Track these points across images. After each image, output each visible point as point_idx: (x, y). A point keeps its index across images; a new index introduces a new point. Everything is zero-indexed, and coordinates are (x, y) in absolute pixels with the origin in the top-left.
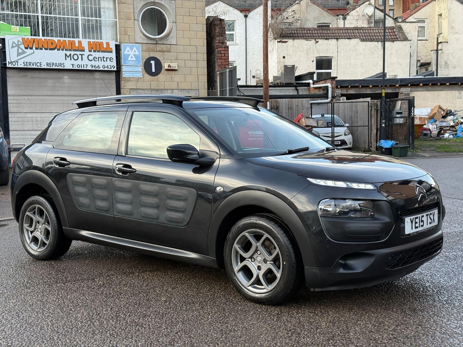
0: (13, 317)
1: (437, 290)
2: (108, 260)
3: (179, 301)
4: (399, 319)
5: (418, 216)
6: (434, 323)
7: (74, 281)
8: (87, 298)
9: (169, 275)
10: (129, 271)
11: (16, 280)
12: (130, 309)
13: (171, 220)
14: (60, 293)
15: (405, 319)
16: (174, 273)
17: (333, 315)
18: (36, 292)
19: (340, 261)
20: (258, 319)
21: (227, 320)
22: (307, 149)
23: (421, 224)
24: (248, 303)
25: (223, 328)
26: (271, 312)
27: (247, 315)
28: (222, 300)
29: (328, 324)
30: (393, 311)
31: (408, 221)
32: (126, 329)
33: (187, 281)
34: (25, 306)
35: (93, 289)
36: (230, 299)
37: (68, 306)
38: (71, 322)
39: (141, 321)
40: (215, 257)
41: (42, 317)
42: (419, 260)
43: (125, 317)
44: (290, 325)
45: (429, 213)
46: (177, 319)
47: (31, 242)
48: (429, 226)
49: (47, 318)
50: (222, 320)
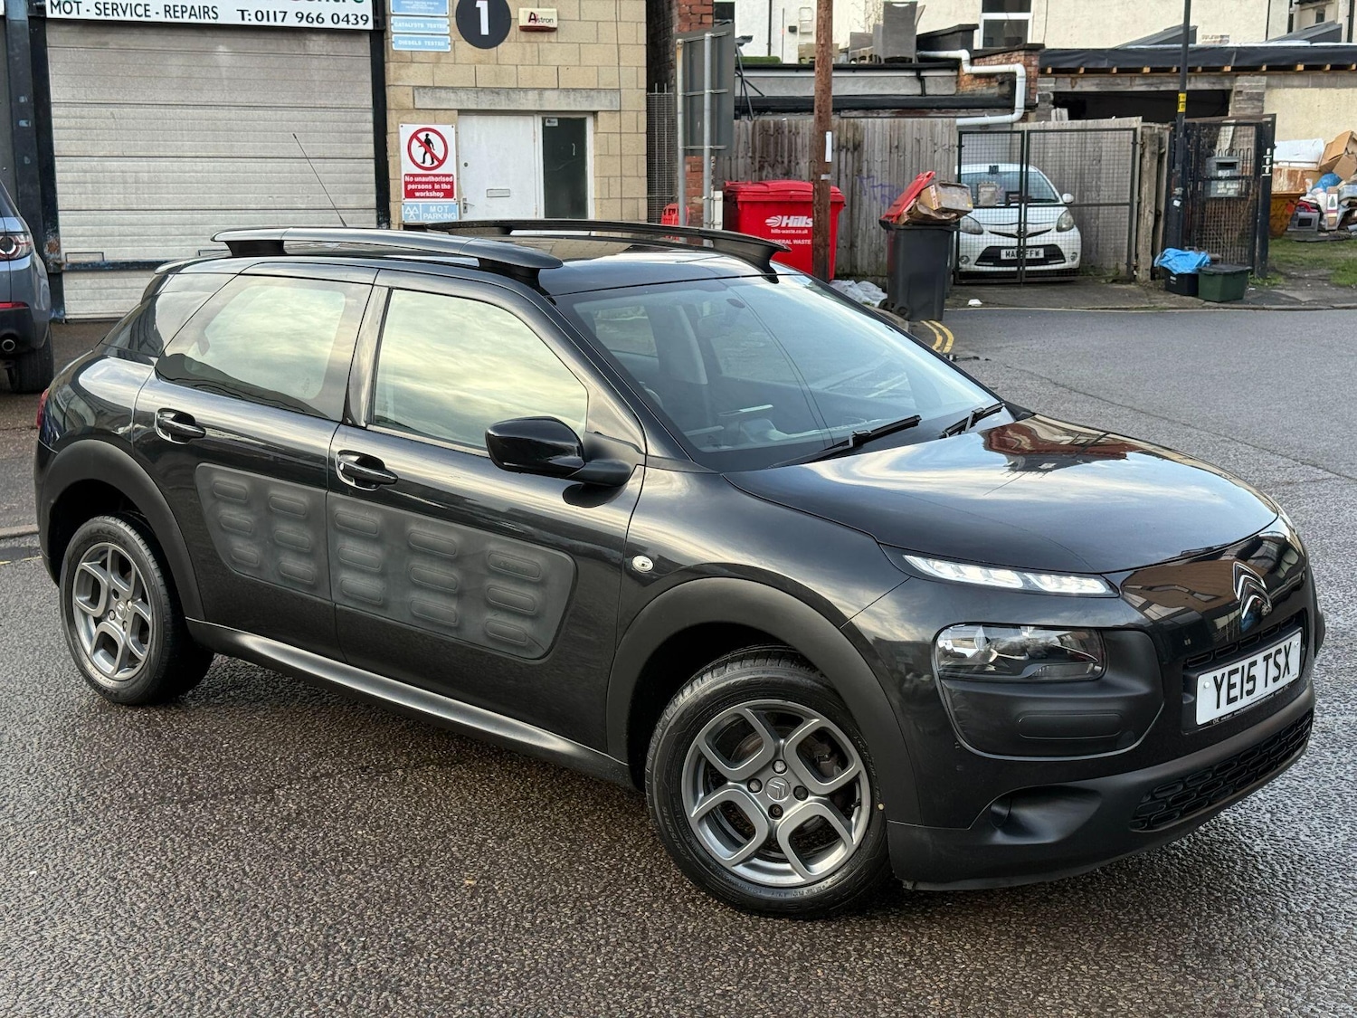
0: (24, 939)
1: (1285, 869)
2: (319, 711)
3: (515, 889)
4: (1163, 987)
5: (1239, 665)
6: (1265, 1007)
7: (215, 796)
8: (247, 869)
9: (492, 780)
10: (379, 761)
11: (46, 787)
12: (370, 919)
13: (499, 638)
14: (168, 843)
15: (1179, 987)
16: (510, 772)
17: (968, 966)
18: (100, 835)
19: (996, 809)
20: (741, 975)
21: (651, 976)
22: (914, 422)
23: (1248, 687)
24: (716, 907)
25: (637, 1009)
26: (783, 946)
27: (711, 959)
28: (642, 891)
29: (947, 1002)
30: (1145, 954)
31: (1207, 685)
32: (350, 999)
33: (544, 808)
34: (61, 896)
35: (267, 830)
36: (663, 888)
37: (188, 900)
38: (191, 968)
39: (396, 968)
40: (626, 758)
41: (109, 942)
42: (1235, 792)
43: (352, 950)
44: (833, 1003)
45: (1273, 650)
46: (501, 966)
47: (96, 650)
48: (1272, 687)
49: (122, 945)
50: (634, 974)
